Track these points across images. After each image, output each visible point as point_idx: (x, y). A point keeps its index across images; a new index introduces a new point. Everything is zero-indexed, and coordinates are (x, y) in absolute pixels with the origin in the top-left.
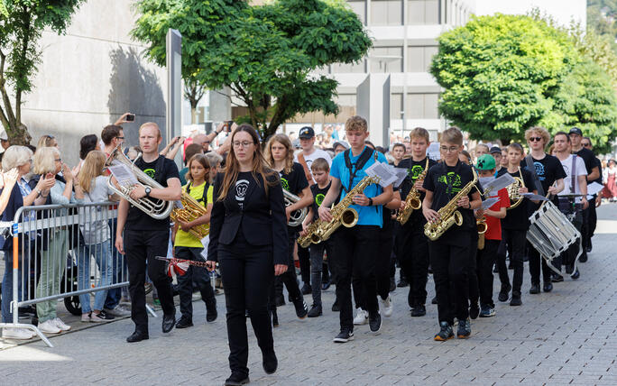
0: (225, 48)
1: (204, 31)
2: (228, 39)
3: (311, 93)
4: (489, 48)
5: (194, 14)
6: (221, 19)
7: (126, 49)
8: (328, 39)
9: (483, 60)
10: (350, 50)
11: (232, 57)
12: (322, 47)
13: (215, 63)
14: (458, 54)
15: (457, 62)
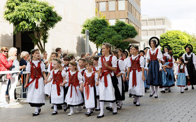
0: (102, 35)
1: (97, 31)
2: (103, 33)
3: (123, 45)
4: (171, 38)
5: (95, 27)
6: (101, 28)
7: (81, 37)
8: (127, 32)
9: (170, 40)
10: (132, 35)
11: (104, 37)
12: (125, 34)
13: (99, 38)
14: (164, 39)
15: (164, 41)
